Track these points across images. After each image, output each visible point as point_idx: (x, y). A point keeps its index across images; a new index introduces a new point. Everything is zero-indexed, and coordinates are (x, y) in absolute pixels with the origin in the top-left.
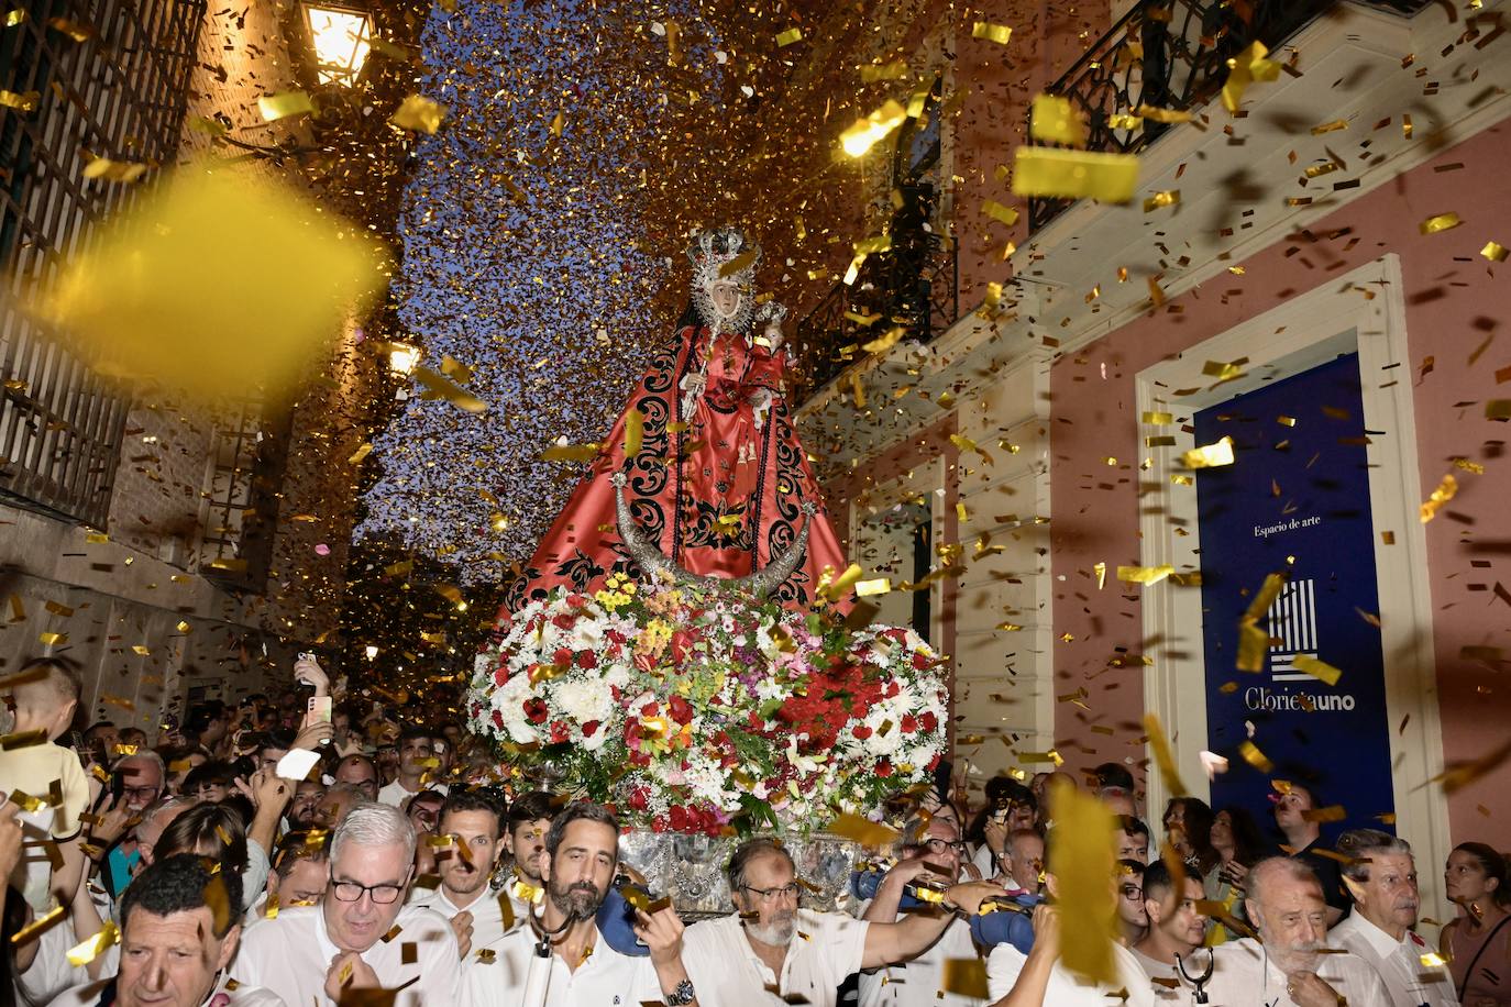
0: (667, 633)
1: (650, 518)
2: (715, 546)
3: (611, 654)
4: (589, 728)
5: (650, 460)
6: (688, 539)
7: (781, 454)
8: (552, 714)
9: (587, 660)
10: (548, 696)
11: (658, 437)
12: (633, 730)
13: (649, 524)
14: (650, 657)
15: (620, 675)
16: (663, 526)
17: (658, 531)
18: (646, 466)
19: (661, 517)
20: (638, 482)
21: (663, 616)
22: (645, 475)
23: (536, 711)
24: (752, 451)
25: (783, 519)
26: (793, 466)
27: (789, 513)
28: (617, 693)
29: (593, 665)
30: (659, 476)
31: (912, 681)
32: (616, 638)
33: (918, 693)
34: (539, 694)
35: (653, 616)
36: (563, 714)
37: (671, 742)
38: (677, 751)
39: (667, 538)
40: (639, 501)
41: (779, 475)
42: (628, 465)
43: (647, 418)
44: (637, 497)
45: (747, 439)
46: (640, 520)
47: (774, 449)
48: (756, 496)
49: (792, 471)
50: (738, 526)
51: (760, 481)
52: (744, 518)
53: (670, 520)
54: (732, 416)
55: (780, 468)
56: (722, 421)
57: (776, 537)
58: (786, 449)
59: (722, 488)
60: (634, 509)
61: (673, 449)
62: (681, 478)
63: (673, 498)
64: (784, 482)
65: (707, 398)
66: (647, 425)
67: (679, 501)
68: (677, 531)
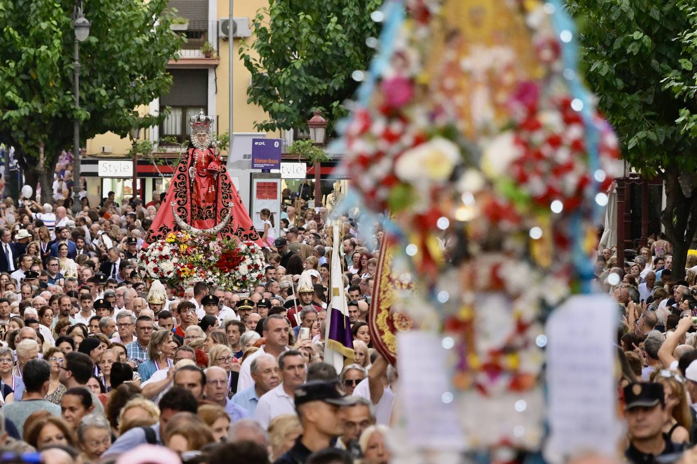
0: (186, 247)
1: (183, 213)
2: (203, 220)
3: (172, 255)
4: (169, 273)
5: (183, 194)
6: (195, 217)
7: (224, 186)
8: (160, 271)
9: (166, 257)
10: (158, 266)
11: (184, 187)
12: (179, 272)
13: (183, 215)
14: (183, 254)
15: (175, 260)
16: (187, 215)
17: (186, 217)
18: (181, 196)
19: (187, 212)
20: (179, 202)
21: (185, 243)
22: (181, 199)
23: (156, 270)
24: (213, 188)
25: (224, 208)
26: (228, 189)
27: (227, 205)
28: (174, 264)
29: (168, 258)
30: (185, 199)
31: (251, 256)
32: (174, 251)
33: (252, 259)
34: (156, 266)
35: (181, 243)
36: (162, 270)
37: (189, 274)
38: (191, 276)
39: (189, 217)
40: (180, 208)
41: (223, 194)
42: (176, 196)
43: (180, 181)
44: (179, 206)
45: (211, 183)
46: (180, 214)
47: (220, 185)
48: (216, 201)
49: (228, 191)
50: (210, 212)
51: (216, 196)
52: (211, 209)
53: (189, 212)
54: (206, 178)
55: (223, 191)
56: (203, 180)
57: (222, 214)
58: (225, 184)
59: (204, 202)
60: (179, 210)
61: (189, 190)
62: (191, 199)
63: (190, 205)
64: (225, 195)
65: (198, 173)
66: (181, 183)
67: (192, 206)
68: (192, 215)
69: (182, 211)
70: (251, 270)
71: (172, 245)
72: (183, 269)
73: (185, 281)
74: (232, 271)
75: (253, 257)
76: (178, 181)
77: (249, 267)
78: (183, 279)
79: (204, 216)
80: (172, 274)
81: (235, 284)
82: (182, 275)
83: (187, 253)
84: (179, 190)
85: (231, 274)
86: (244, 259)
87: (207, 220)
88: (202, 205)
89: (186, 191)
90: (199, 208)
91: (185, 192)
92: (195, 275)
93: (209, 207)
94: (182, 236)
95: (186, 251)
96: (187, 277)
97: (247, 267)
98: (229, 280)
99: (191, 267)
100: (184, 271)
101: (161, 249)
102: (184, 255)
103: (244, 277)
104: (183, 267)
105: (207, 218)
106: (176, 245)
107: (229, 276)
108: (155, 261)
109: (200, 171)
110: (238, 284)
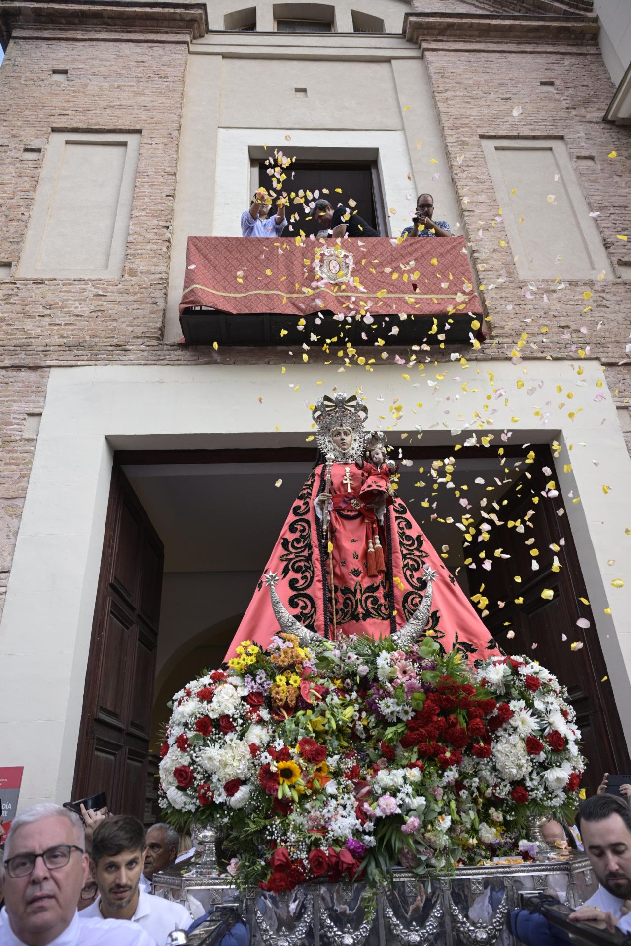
0: (296, 682)
1: (304, 607)
2: (357, 620)
4: (232, 787)
5: (302, 564)
6: (336, 617)
7: (405, 542)
8: (199, 779)
10: (193, 762)
11: (305, 546)
12: (269, 779)
13: (305, 612)
14: (285, 707)
15: (257, 734)
16: (315, 611)
17: (312, 616)
18: (297, 570)
19: (313, 605)
20: (293, 584)
21: (292, 668)
22: (298, 576)
23: (184, 777)
24: (378, 541)
25: (411, 590)
26: (417, 549)
27: (418, 585)
29: (232, 728)
30: (308, 575)
31: (530, 705)
32: (254, 700)
33: (536, 714)
34: (185, 761)
35: (282, 670)
36: (208, 777)
37: (310, 783)
38: (316, 792)
39: (320, 618)
40: (296, 596)
41: (405, 557)
42: (286, 571)
43: (297, 535)
44: (294, 593)
45: (373, 533)
46: (298, 611)
47: (396, 538)
48: (388, 576)
49: (417, 553)
50: (375, 600)
51: (389, 564)
52: (380, 594)
53: (320, 604)
54: (358, 521)
55: (405, 552)
56: (351, 525)
57: (409, 604)
58: (409, 538)
59: (356, 573)
60: (292, 603)
61: (316, 552)
62: (325, 573)
63: (320, 585)
64: (411, 562)
65: (337, 510)
66: (297, 540)
67: (326, 589)
68: (327, 613)
69: (301, 604)
70: (542, 756)
71: (248, 678)
72: (282, 764)
73: (295, 818)
74: (468, 764)
75: (539, 705)
76: (291, 537)
77: (532, 745)
78: (284, 807)
79: (360, 610)
80: (243, 792)
81: (484, 817)
82: (284, 790)
83: (301, 704)
84: (292, 556)
85: (463, 775)
86: (507, 714)
87: (369, 620)
88: (353, 582)
89: (310, 555)
90: (346, 591)
91: (309, 558)
92: (331, 787)
93: (372, 589)
94: (283, 646)
95: (299, 698)
96: (303, 797)
97: (521, 746)
98: (458, 799)
99: (315, 756)
100: (287, 773)
101: (206, 696)
102: (292, 710)
103: (518, 785)
104: (283, 755)
105: (367, 615)
106: (261, 675)
107: (458, 786)
108: (182, 742)
109: (343, 506)
110: (496, 815)
